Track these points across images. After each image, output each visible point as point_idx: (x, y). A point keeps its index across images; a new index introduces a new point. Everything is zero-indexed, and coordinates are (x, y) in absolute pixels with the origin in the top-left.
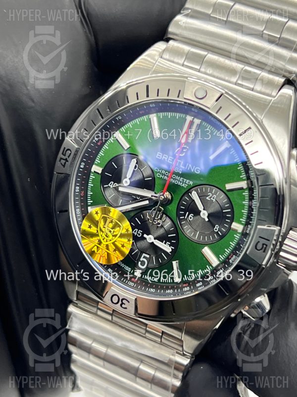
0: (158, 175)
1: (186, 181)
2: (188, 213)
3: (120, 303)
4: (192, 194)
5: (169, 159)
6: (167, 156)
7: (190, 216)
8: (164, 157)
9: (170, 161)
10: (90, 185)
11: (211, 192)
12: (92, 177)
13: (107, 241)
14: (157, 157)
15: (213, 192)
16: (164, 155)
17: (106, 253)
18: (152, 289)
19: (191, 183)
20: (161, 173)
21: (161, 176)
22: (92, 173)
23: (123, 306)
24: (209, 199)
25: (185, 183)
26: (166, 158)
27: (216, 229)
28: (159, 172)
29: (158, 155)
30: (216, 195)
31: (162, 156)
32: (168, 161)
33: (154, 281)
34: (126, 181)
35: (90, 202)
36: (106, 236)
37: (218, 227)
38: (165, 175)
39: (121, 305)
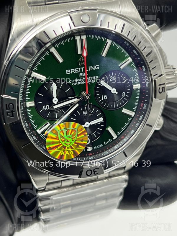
0: (73, 84)
1: (93, 78)
2: (102, 96)
3: (93, 172)
4: (101, 83)
5: (76, 71)
6: (74, 69)
7: (105, 97)
8: (71, 71)
9: (77, 71)
10: (30, 116)
11: (111, 75)
12: (29, 110)
13: (69, 144)
14: (67, 74)
15: (113, 75)
16: (71, 70)
17: (72, 151)
18: (105, 153)
19: (97, 77)
20: (75, 82)
21: (75, 84)
22: (28, 108)
23: (96, 173)
24: (112, 80)
25: (93, 79)
26: (73, 71)
27: (124, 95)
28: (73, 82)
29: (67, 72)
30: (115, 75)
31: (70, 71)
32: (76, 72)
33: (101, 147)
34: (55, 100)
35: (35, 127)
36: (68, 141)
37: (125, 93)
38: (78, 82)
39: (94, 173)
